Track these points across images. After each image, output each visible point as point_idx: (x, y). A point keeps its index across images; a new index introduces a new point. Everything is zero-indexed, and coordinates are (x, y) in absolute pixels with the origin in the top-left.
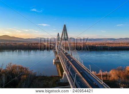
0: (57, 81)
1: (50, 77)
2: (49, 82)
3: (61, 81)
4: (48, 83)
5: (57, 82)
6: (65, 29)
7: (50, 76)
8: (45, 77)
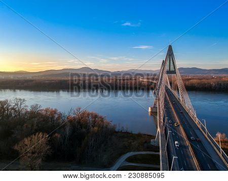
0: (146, 142)
1: (136, 135)
2: (133, 142)
3: (153, 144)
4: (131, 143)
5: (145, 145)
6: (170, 53)
7: (137, 133)
8: (129, 133)
